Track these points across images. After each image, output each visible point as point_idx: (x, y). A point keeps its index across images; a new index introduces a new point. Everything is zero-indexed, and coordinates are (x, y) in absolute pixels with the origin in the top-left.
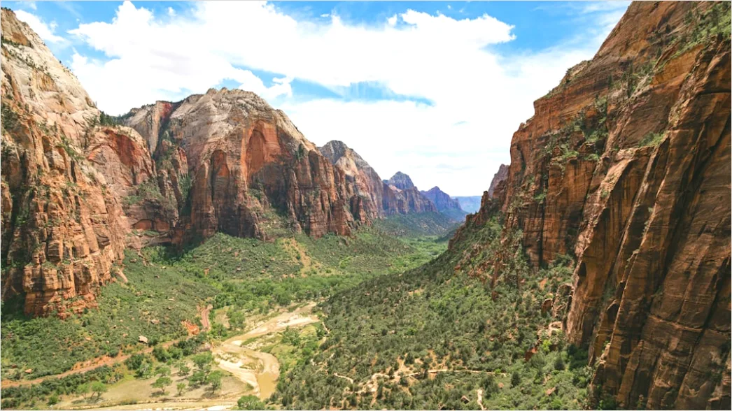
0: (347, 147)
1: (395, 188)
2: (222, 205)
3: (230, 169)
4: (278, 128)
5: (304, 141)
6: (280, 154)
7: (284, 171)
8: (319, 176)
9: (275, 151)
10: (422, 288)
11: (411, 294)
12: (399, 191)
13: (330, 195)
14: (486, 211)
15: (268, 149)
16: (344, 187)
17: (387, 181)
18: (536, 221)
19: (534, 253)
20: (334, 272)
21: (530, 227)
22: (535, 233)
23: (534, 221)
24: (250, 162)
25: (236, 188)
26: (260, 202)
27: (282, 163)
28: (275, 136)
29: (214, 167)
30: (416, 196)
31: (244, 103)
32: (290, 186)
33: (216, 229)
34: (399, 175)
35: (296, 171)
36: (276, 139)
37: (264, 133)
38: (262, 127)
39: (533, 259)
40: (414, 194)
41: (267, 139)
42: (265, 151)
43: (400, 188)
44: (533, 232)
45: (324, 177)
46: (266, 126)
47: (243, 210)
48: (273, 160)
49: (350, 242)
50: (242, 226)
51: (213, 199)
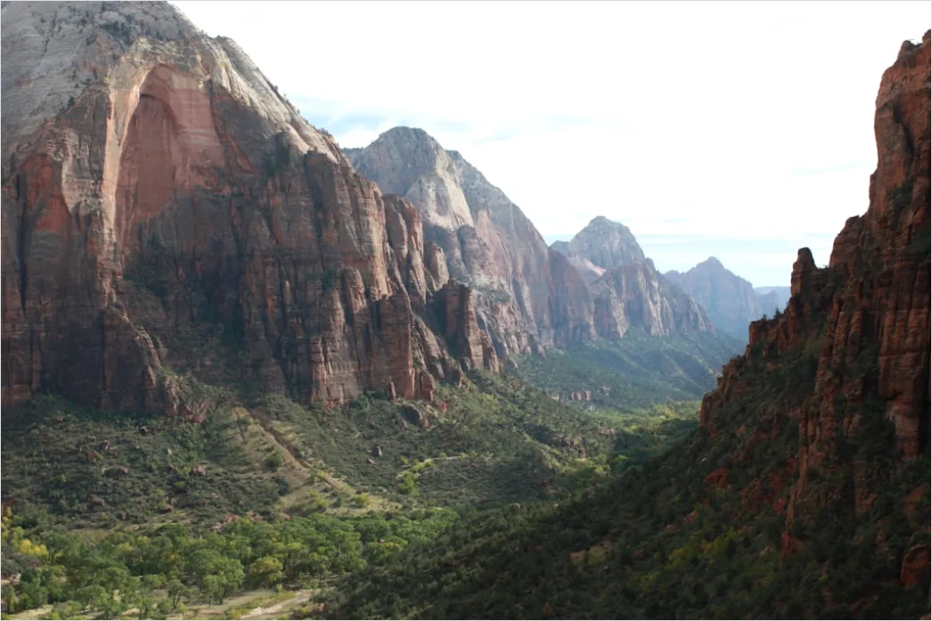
0: (438, 147)
1: (590, 265)
2: (49, 315)
3: (71, 206)
4: (213, 90)
5: (298, 128)
6: (222, 163)
7: (234, 211)
8: (337, 224)
9: (205, 155)
10: (613, 541)
11: (577, 557)
12: (600, 271)
13: (370, 280)
14: (807, 307)
15: (185, 150)
16: (418, 260)
17: (564, 244)
18: (911, 318)
19: (906, 415)
20: (375, 504)
21: (895, 336)
22: (908, 355)
23: (906, 320)
24: (132, 189)
25: (93, 263)
26: (164, 304)
27: (227, 191)
28: (206, 111)
29: (25, 206)
30: (650, 287)
31: (122, 20)
32: (252, 256)
33: (35, 385)
34: (600, 228)
35: (268, 214)
36: (208, 120)
37: (172, 102)
38: (166, 86)
39: (903, 434)
40: (641, 278)
41: (183, 122)
42: (176, 155)
43: (602, 266)
44: (904, 353)
45: (351, 226)
46: (178, 82)
47: (112, 327)
48: (200, 181)
49: (431, 418)
50: (109, 374)
51: (23, 299)
